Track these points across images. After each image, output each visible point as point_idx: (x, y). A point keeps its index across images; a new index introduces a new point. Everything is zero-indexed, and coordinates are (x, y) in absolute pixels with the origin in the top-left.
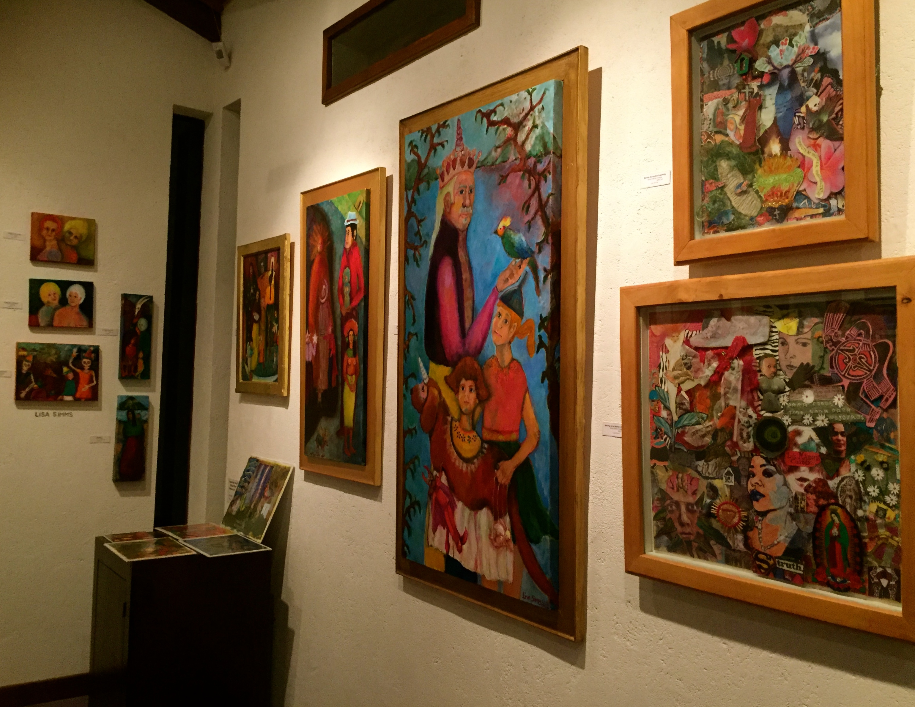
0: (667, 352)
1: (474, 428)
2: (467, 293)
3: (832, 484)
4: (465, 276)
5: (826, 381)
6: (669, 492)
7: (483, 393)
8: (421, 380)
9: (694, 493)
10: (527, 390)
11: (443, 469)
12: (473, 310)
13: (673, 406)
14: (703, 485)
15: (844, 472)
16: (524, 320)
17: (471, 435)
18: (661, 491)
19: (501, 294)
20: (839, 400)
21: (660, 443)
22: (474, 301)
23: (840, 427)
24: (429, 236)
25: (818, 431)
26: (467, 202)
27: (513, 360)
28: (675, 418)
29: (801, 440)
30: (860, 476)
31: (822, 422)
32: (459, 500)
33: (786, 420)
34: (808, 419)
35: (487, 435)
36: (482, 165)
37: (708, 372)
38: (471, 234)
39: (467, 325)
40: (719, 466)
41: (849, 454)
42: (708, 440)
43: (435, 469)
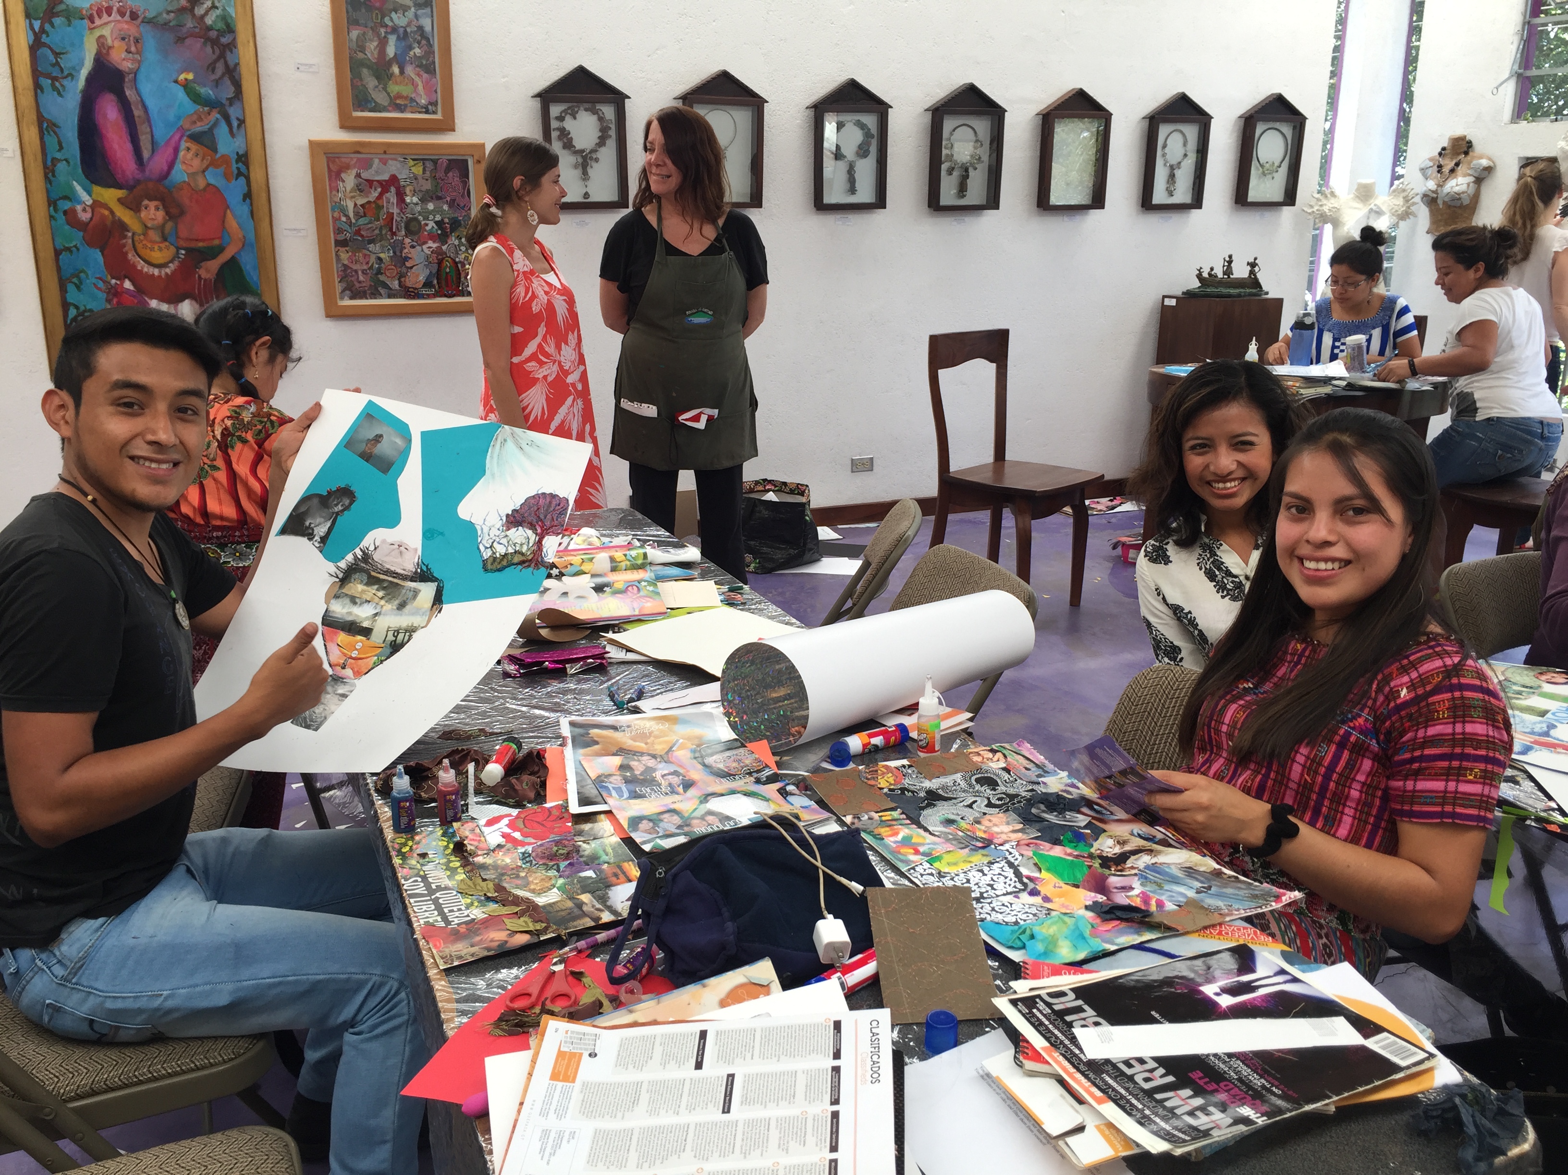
0: (343, 181)
1: (165, 239)
2: (143, 129)
3: (444, 248)
4: (137, 112)
5: (439, 198)
6: (351, 265)
7: (174, 211)
8: (80, 202)
9: (367, 263)
10: (228, 207)
11: (126, 277)
12: (153, 142)
13: (351, 215)
14: (373, 259)
15: (450, 242)
16: (218, 156)
17: (162, 245)
18: (344, 265)
19: (188, 133)
20: (446, 207)
21: (341, 237)
22: (152, 136)
23: (446, 220)
24: (76, 69)
25: (436, 223)
26: (133, 49)
27: (209, 185)
28: (353, 221)
29: (428, 228)
30: (457, 242)
31: (438, 218)
32: (152, 298)
33: (420, 218)
34: (431, 217)
35: (182, 243)
36: (149, 21)
37: (375, 194)
38: (141, 77)
39: (146, 154)
40: (382, 247)
41: (451, 232)
42: (377, 232)
43: (113, 278)
